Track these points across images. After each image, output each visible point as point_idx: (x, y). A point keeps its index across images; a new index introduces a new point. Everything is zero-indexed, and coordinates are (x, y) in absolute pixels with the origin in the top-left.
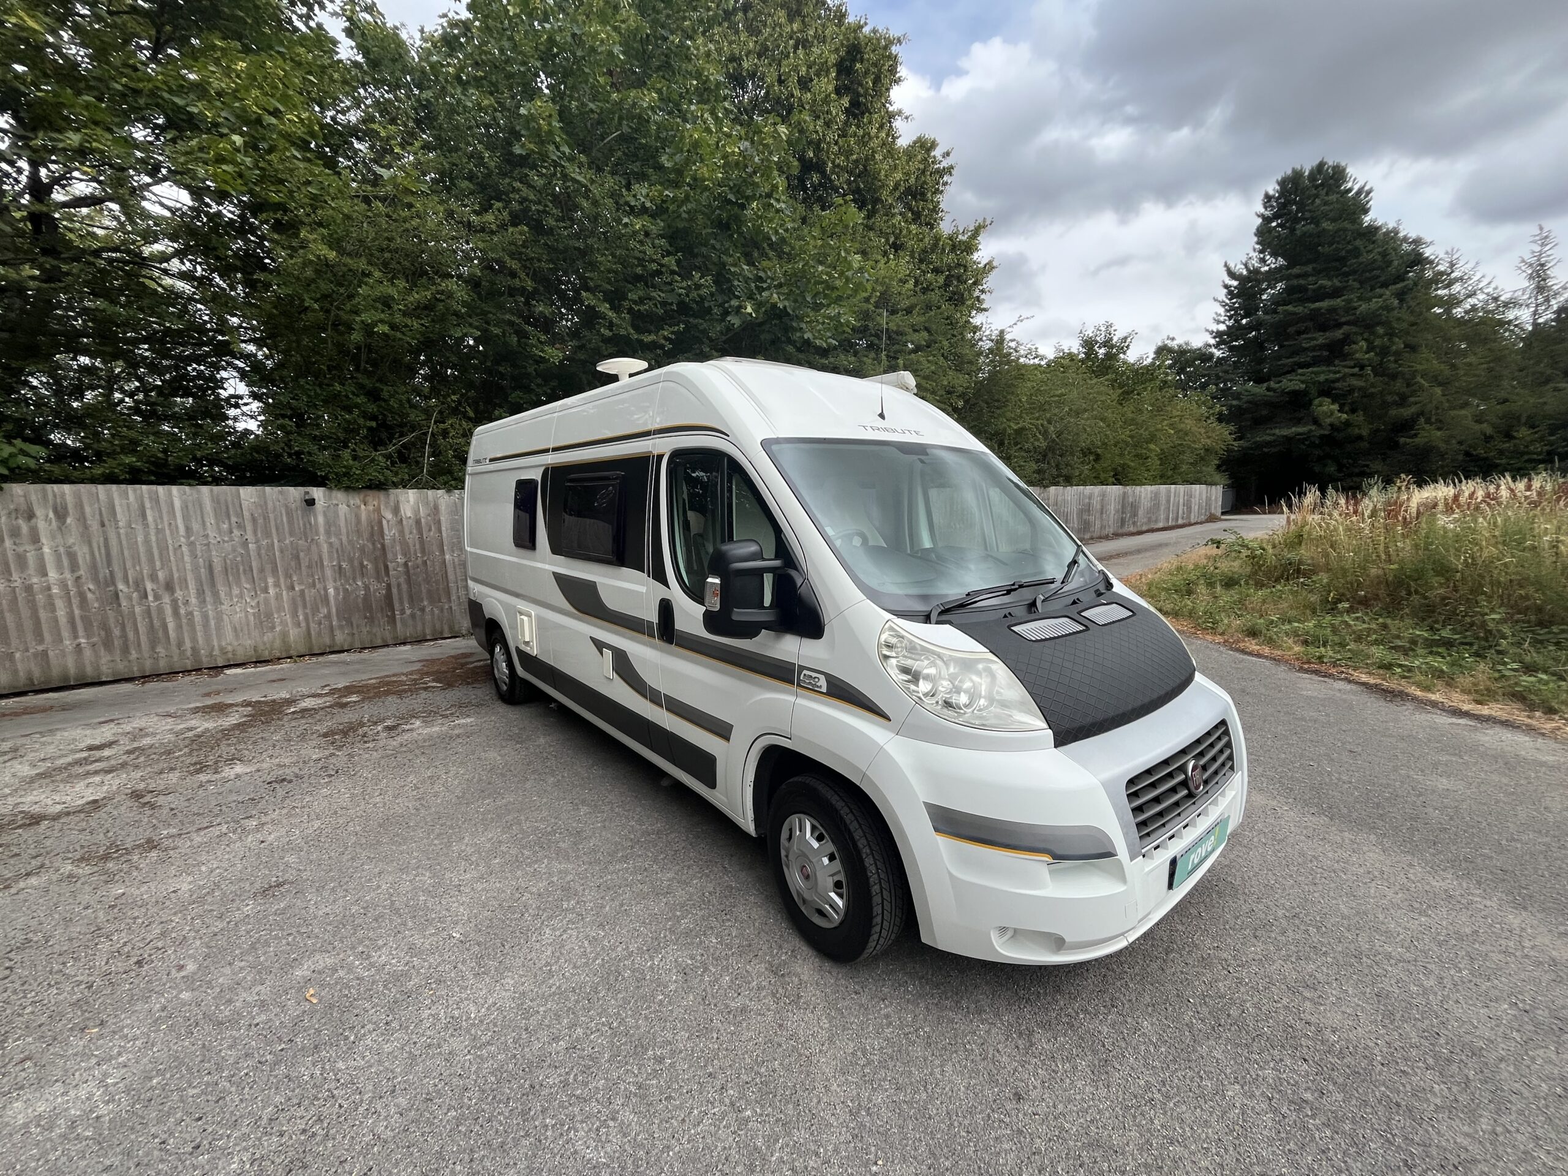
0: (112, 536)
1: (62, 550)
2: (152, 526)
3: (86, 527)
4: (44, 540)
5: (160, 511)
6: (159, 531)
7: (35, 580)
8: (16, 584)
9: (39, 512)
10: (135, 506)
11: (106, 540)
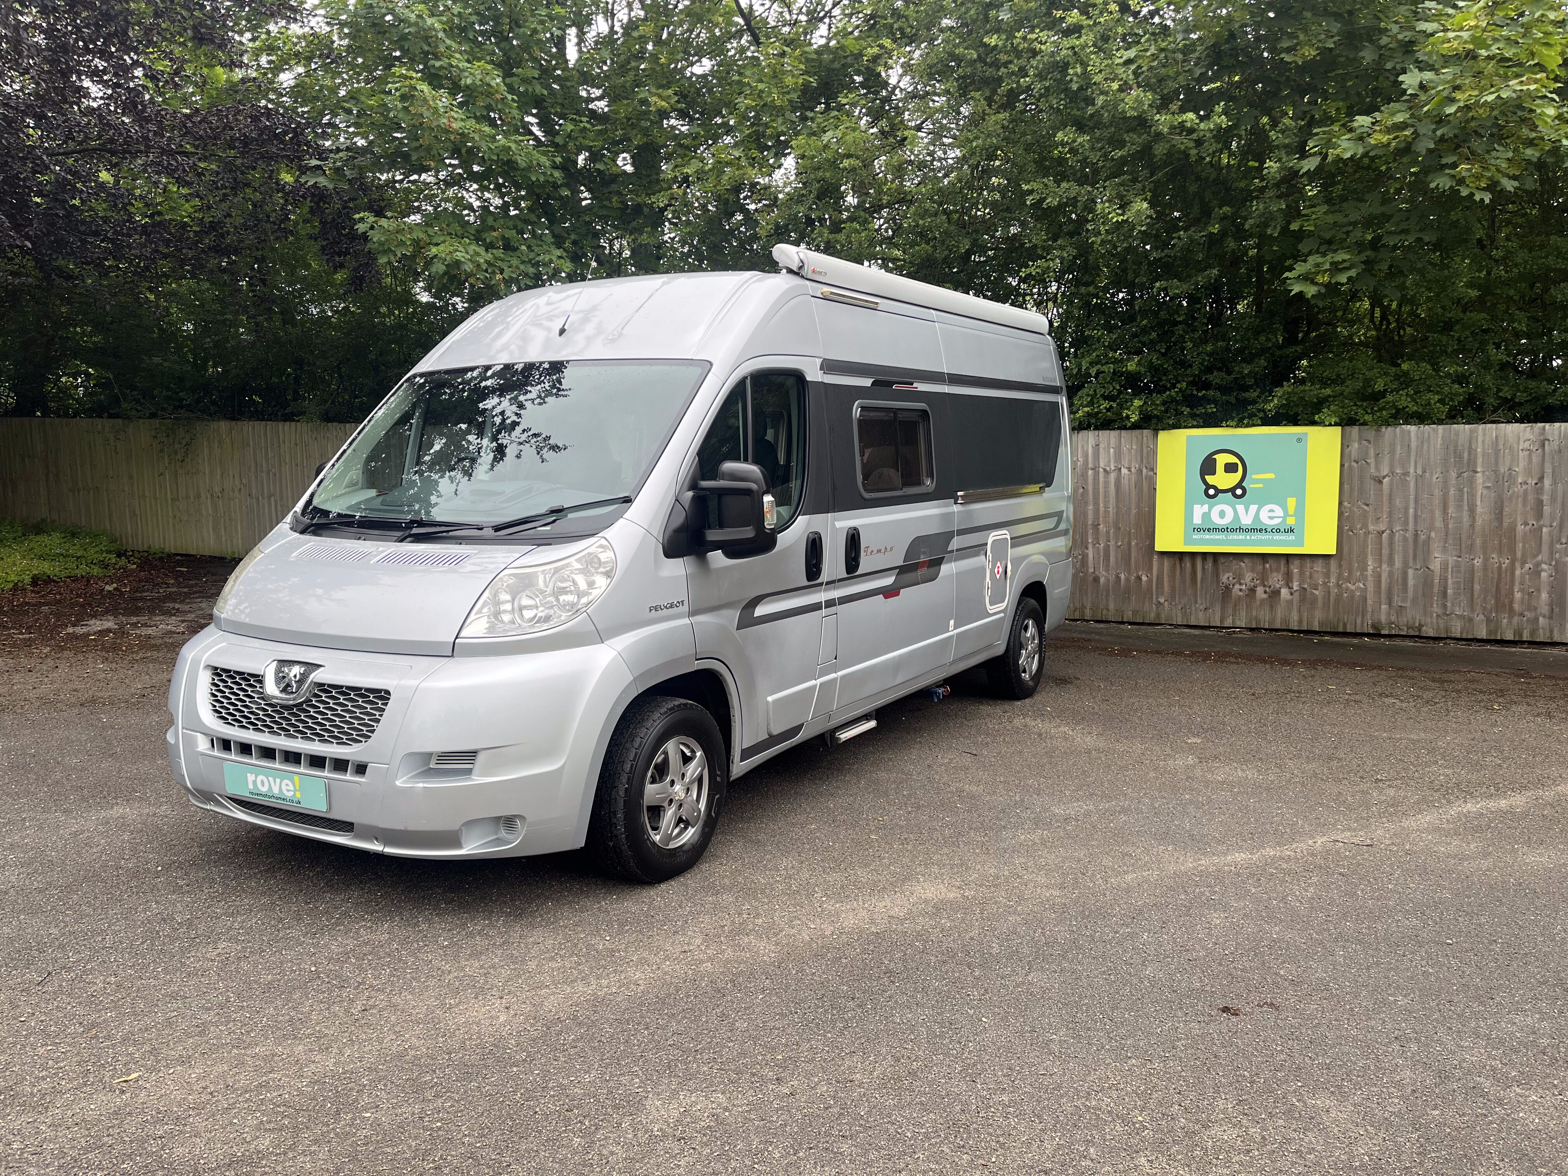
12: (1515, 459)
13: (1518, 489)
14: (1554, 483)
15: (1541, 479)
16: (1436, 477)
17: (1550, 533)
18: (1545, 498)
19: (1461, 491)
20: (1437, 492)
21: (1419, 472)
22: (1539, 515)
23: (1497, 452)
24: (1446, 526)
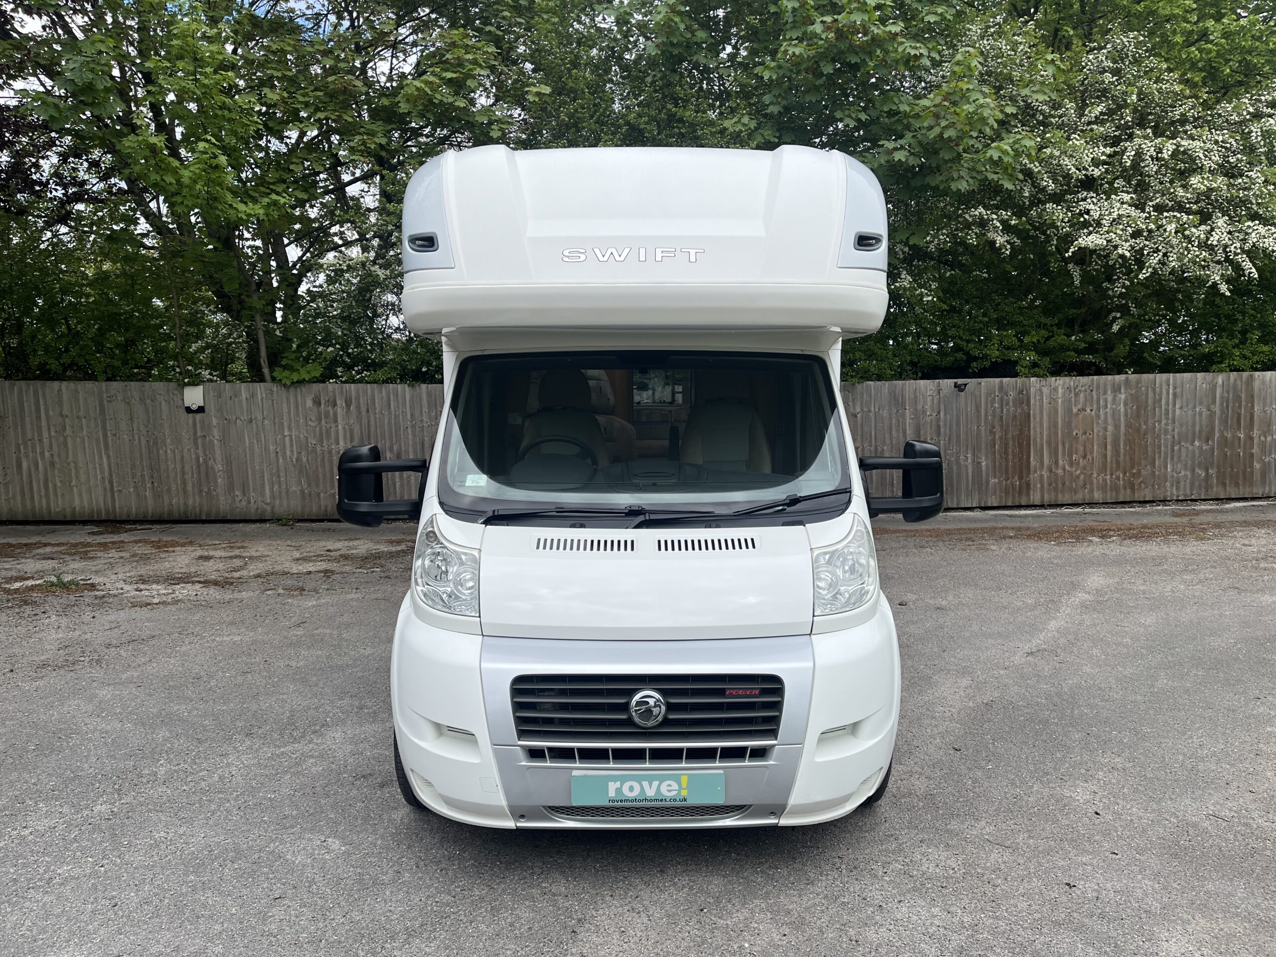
0: (372, 419)
1: (347, 427)
2: (393, 413)
3: (360, 413)
4: (339, 421)
5: (398, 402)
6: (396, 417)
7: (333, 447)
8: (325, 449)
9: (338, 402)
10: (385, 398)
11: (369, 421)
12: (925, 402)
13: (928, 419)
14: (945, 414)
15: (939, 413)
16: (885, 413)
17: (945, 444)
18: (941, 423)
19: (898, 420)
20: (887, 422)
21: (877, 410)
22: (939, 435)
23: (916, 397)
24: (892, 442)
